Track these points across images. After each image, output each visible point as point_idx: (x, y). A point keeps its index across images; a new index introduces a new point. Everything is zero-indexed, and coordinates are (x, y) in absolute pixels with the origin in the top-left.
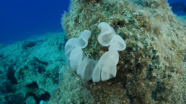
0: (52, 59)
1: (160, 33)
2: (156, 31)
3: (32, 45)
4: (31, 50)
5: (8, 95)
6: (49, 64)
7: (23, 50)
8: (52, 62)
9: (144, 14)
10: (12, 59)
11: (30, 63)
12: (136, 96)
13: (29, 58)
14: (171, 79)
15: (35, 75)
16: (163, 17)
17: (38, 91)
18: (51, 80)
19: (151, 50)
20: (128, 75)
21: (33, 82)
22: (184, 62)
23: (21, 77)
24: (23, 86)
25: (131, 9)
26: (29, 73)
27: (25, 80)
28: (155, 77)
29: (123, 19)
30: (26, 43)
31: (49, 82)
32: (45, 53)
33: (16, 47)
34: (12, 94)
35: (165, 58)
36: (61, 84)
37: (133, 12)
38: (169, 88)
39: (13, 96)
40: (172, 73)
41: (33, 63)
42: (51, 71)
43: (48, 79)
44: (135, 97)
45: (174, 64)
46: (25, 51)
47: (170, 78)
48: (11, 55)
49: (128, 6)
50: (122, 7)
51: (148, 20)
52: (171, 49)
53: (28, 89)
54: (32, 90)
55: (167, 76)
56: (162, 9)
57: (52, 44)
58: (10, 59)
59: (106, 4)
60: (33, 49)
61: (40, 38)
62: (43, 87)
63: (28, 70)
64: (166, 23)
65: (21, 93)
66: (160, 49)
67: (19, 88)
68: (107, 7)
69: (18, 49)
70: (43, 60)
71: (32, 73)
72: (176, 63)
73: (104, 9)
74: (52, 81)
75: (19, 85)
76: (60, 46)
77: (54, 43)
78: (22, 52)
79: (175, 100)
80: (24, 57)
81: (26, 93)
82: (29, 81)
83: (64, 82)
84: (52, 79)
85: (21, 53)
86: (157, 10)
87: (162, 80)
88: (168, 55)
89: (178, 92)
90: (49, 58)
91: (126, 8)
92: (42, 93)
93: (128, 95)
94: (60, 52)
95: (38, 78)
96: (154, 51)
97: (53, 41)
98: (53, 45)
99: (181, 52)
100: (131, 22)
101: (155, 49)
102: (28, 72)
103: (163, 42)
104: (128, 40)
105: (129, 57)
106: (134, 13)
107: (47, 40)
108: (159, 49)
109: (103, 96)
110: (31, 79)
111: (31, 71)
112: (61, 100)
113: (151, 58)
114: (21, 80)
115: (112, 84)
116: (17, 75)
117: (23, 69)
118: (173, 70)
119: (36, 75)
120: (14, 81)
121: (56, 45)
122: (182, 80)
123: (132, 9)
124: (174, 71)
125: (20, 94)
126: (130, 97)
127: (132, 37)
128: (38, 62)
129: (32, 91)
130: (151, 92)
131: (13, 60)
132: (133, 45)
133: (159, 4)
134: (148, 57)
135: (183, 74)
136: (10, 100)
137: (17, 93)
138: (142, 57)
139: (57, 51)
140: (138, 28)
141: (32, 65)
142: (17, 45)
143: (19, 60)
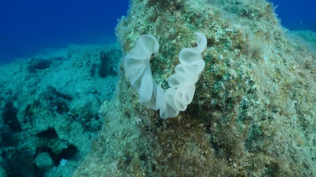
0: (79, 91)
1: (260, 57)
2: (256, 55)
3: (43, 65)
4: (43, 75)
5: (6, 149)
6: (74, 98)
7: (28, 74)
8: (78, 96)
9: (241, 31)
10: (11, 89)
11: (43, 97)
12: (224, 144)
13: (39, 87)
14: (272, 123)
15: (52, 116)
16: (266, 34)
17: (56, 143)
18: (79, 126)
19: (247, 80)
20: (215, 114)
21: (49, 128)
22: (292, 100)
23: (29, 119)
24: (32, 135)
25: (223, 23)
26: (42, 113)
27: (36, 124)
28: (250, 118)
29: (212, 36)
30: (34, 62)
31: (76, 128)
32: (67, 79)
33: (17, 69)
34: (13, 148)
35: (265, 93)
36: (104, 130)
37: (226, 27)
38: (269, 135)
39: (14, 152)
40: (274, 114)
41: (48, 96)
42: (79, 110)
43: (75, 123)
44: (221, 146)
45: (276, 102)
46: (33, 76)
47: (271, 120)
48: (9, 82)
49: (220, 19)
50: (211, 19)
51: (245, 40)
52: (274, 81)
53: (40, 141)
54: (46, 142)
55: (267, 118)
56: (265, 22)
57: (78, 64)
58: (8, 88)
59: (189, 13)
60: (46, 72)
61: (57, 54)
62: (67, 136)
63: (40, 107)
64: (270, 43)
65: (28, 146)
66: (259, 79)
67: (24, 139)
68: (191, 18)
69: (21, 71)
70: (62, 92)
71: (48, 113)
72: (280, 101)
73: (185, 20)
74: (82, 127)
75: (24, 134)
76: (92, 68)
77: (82, 63)
78: (28, 78)
79: (277, 152)
80: (31, 86)
81: (35, 146)
82: (41, 126)
83: (111, 126)
84: (82, 125)
85: (26, 80)
86: (259, 24)
87: (259, 124)
88: (270, 89)
89: (282, 141)
90: (74, 88)
91: (217, 21)
92: (63, 147)
93: (212, 142)
94: (92, 79)
95: (58, 123)
96: (251, 83)
97: (81, 60)
98: (81, 66)
99: (288, 86)
100: (223, 41)
101: (252, 79)
102: (40, 111)
103: (263, 71)
104: (217, 65)
105: (217, 88)
106: (227, 30)
107: (70, 56)
108: (257, 79)
109: (177, 143)
110: (46, 123)
111: (45, 109)
112: (107, 154)
113: (247, 91)
114: (28, 125)
115: (191, 126)
116: (21, 116)
117: (31, 106)
118: (275, 109)
119: (54, 116)
120: (16, 127)
121: (85, 66)
122: (288, 125)
123: (225, 23)
124: (277, 111)
125: (26, 148)
126: (215, 145)
127: (223, 61)
128: (56, 95)
129: (47, 145)
130: (244, 140)
131: (12, 91)
132: (224, 72)
133: (262, 14)
134: (242, 90)
135: (289, 116)
136: (9, 158)
137: (21, 146)
138: (235, 89)
139: (89, 78)
140: (230, 50)
141: (47, 101)
142: (18, 66)
143: (22, 91)
